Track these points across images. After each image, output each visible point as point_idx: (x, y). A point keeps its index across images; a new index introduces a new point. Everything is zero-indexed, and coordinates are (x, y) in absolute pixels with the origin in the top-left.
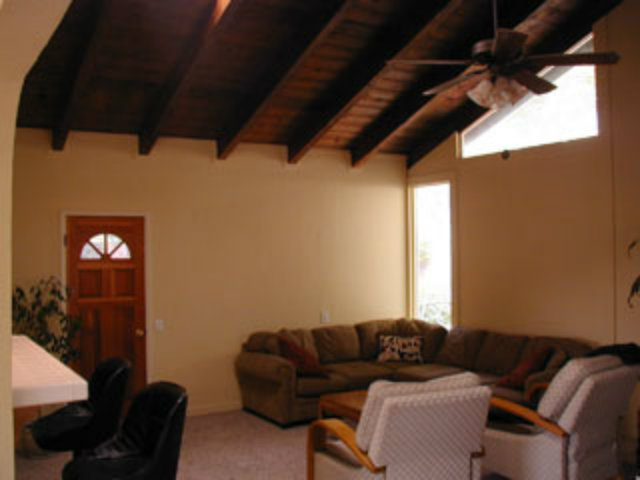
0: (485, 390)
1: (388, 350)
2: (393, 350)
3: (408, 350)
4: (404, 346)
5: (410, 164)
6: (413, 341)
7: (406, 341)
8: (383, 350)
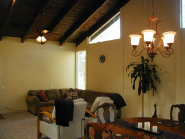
0: (86, 102)
1: (69, 96)
2: (70, 96)
3: (74, 96)
4: (73, 95)
5: (77, 46)
6: (75, 93)
7: (73, 93)
8: (68, 96)
